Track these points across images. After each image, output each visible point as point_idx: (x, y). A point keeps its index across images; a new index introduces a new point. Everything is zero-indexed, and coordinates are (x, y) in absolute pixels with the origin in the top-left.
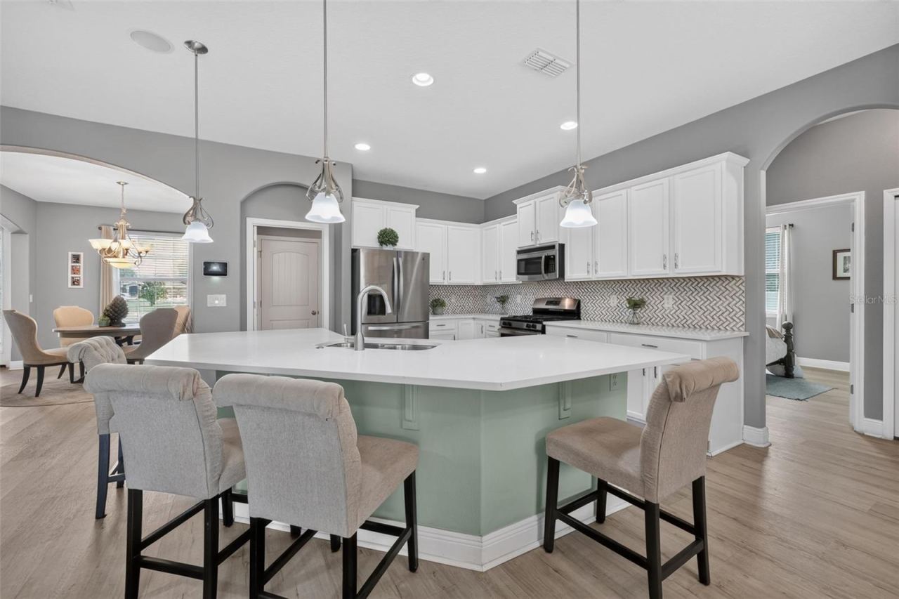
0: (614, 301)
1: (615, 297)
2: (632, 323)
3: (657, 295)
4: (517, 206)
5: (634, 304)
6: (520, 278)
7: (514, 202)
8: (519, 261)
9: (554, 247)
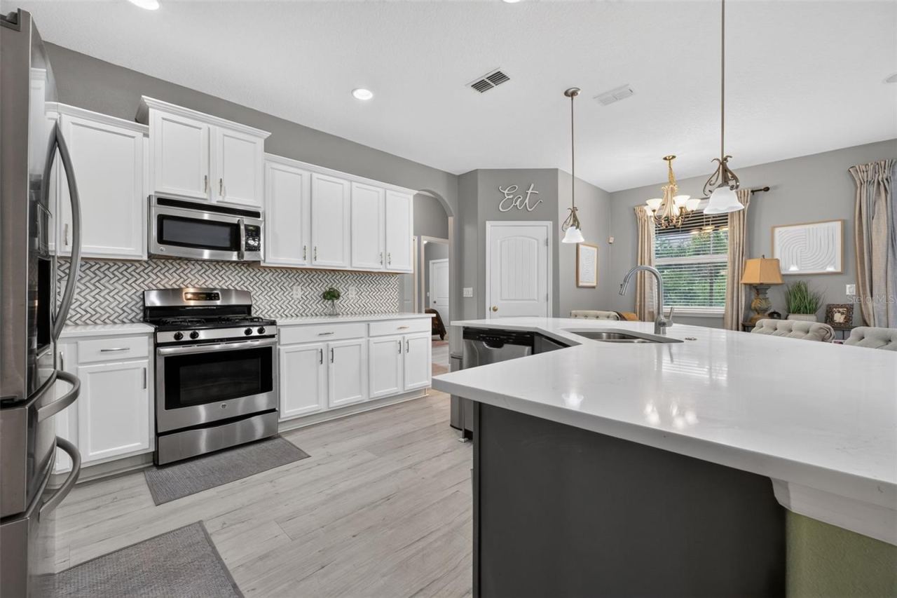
0: (297, 293)
1: (299, 287)
2: (330, 315)
3: (342, 286)
4: (151, 111)
5: (331, 295)
6: (165, 250)
7: (147, 99)
8: (162, 219)
9: (257, 215)
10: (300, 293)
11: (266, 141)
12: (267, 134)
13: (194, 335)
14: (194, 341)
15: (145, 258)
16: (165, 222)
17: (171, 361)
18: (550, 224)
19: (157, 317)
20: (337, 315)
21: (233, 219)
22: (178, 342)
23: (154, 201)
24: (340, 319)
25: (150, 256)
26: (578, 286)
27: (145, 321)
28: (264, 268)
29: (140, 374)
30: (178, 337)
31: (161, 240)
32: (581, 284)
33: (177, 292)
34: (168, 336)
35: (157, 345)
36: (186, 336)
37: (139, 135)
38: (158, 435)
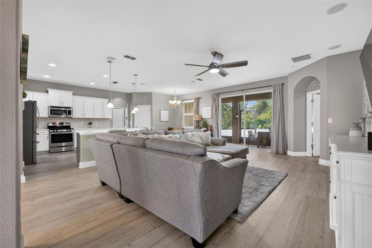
3: (93, 122)
4: (49, 91)
5: (90, 124)
6: (51, 115)
7: (48, 89)
8: (51, 110)
9: (70, 108)
10: (83, 123)
11: (73, 93)
12: (73, 92)
13: (56, 131)
14: (57, 132)
15: (48, 117)
16: (52, 111)
17: (52, 135)
18: (150, 106)
19: (50, 128)
20: (91, 128)
21: (65, 109)
22: (54, 132)
23: (50, 107)
24: (92, 128)
25: (49, 117)
26: (160, 121)
27: (48, 129)
28: (73, 118)
29: (47, 137)
30: (54, 131)
31: (51, 114)
32: (161, 120)
33: (54, 123)
34: (52, 131)
35: (50, 132)
36: (55, 131)
37: (47, 95)
38: (50, 147)
